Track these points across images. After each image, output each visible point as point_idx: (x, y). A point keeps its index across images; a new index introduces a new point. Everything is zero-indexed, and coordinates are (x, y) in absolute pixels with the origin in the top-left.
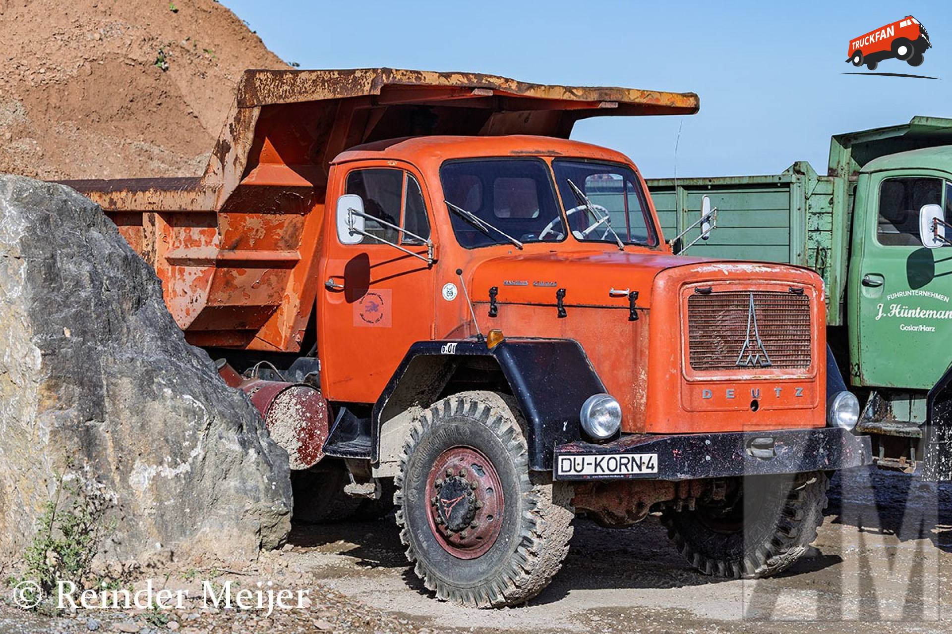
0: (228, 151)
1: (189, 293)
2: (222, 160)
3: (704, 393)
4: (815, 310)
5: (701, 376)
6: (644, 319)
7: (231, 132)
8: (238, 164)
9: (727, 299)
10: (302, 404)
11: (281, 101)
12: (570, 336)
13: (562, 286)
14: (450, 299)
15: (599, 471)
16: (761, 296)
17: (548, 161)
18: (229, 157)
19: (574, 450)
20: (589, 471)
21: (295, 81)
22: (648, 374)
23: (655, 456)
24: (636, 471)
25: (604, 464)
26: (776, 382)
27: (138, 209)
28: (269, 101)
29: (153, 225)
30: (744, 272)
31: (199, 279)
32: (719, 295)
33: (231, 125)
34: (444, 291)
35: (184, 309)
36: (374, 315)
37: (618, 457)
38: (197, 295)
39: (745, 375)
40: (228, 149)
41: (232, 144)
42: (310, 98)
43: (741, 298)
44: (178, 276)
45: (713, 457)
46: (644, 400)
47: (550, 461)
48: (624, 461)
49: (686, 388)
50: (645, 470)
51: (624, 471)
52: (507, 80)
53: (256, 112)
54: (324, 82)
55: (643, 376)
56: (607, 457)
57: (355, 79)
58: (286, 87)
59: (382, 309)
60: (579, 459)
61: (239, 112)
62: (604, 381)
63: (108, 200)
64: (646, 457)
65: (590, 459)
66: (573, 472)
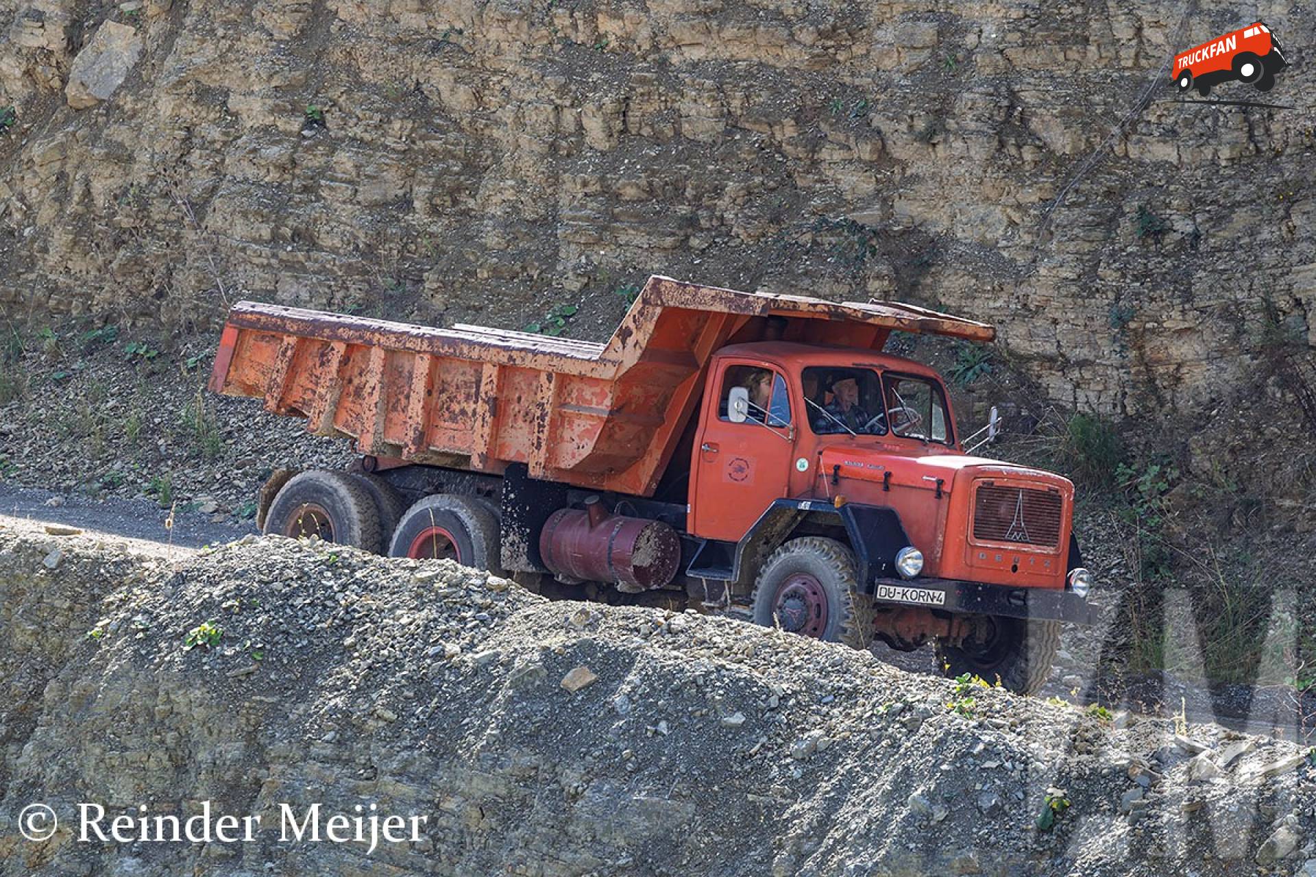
0: (630, 335)
1: (577, 440)
2: (624, 342)
3: (981, 555)
4: (1066, 506)
5: (980, 543)
6: (945, 499)
7: (634, 322)
8: (638, 346)
9: (1004, 491)
10: (660, 538)
11: (683, 306)
12: (890, 505)
13: (889, 470)
14: (802, 470)
15: (905, 599)
16: (1029, 492)
17: (879, 373)
18: (630, 341)
19: (889, 582)
20: (897, 598)
21: (696, 294)
22: (944, 537)
23: (943, 593)
24: (929, 601)
25: (908, 594)
26: (1032, 554)
27: (538, 367)
28: (671, 304)
29: (550, 382)
30: (1017, 473)
31: (587, 430)
32: (999, 488)
33: (634, 316)
34: (798, 464)
35: (570, 452)
36: (739, 476)
37: (918, 590)
38: (583, 443)
39: (1010, 547)
40: (630, 334)
41: (634, 331)
42: (708, 309)
43: (1013, 491)
44: (566, 426)
45: (982, 599)
46: (939, 555)
47: (871, 589)
48: (922, 594)
49: (969, 549)
50: (935, 602)
51: (921, 601)
52: (855, 310)
53: (659, 310)
54: (721, 298)
55: (940, 539)
56: (911, 590)
57: (748, 301)
58: (687, 297)
59: (747, 471)
60: (892, 589)
61: (643, 308)
62: (911, 539)
63: (507, 357)
64: (937, 593)
65: (899, 589)
66: (887, 597)
